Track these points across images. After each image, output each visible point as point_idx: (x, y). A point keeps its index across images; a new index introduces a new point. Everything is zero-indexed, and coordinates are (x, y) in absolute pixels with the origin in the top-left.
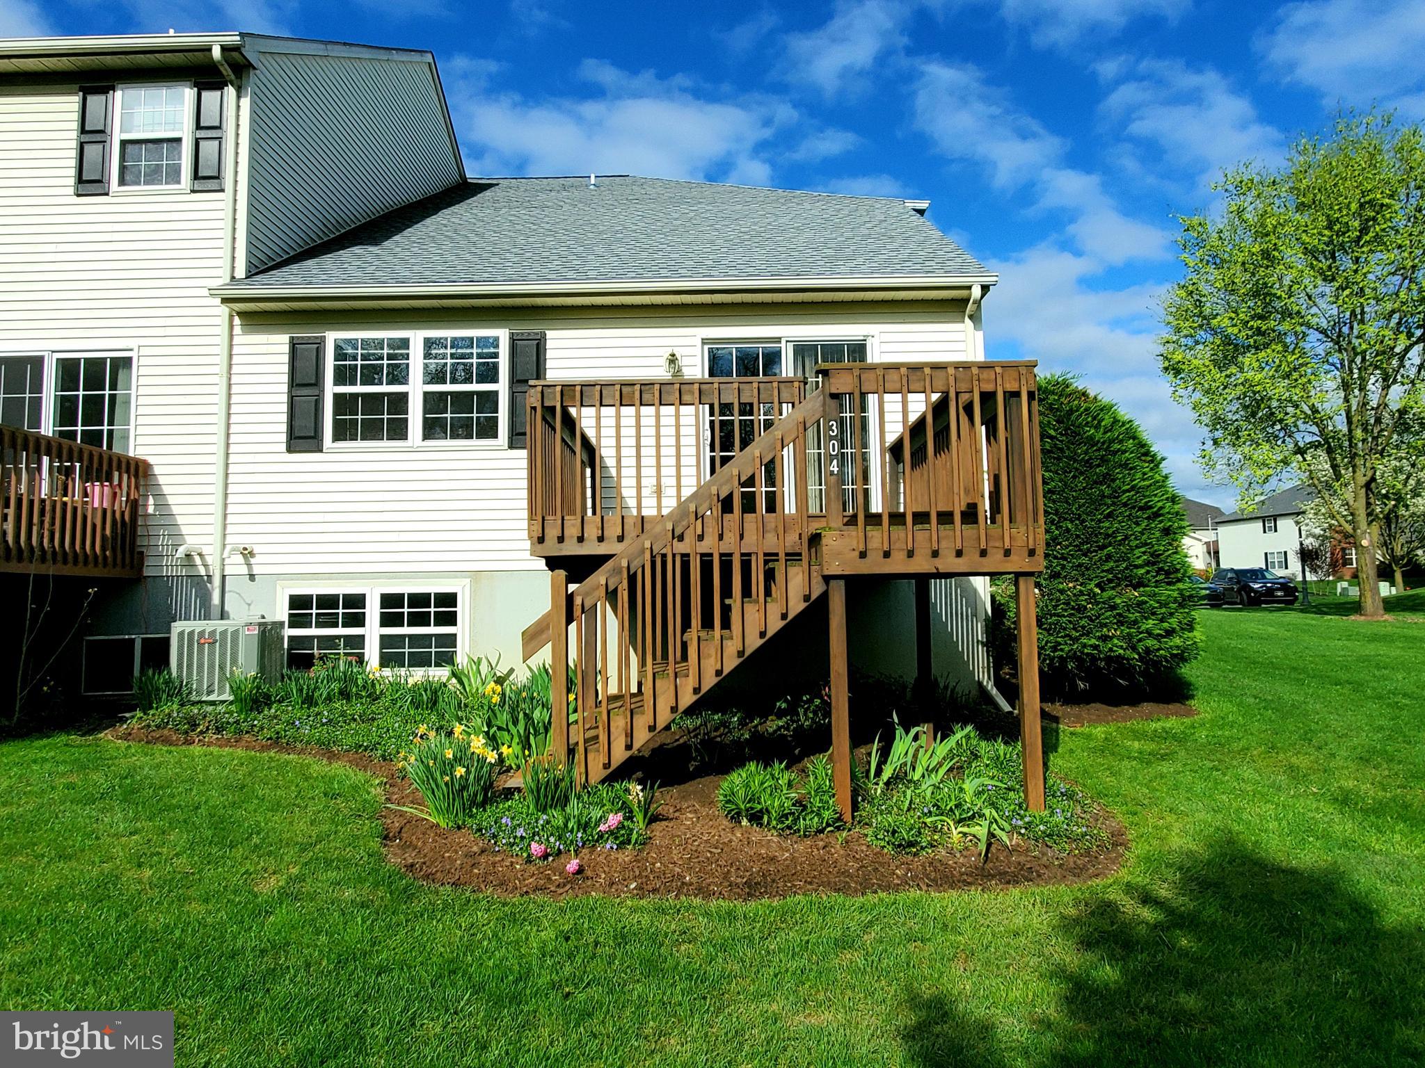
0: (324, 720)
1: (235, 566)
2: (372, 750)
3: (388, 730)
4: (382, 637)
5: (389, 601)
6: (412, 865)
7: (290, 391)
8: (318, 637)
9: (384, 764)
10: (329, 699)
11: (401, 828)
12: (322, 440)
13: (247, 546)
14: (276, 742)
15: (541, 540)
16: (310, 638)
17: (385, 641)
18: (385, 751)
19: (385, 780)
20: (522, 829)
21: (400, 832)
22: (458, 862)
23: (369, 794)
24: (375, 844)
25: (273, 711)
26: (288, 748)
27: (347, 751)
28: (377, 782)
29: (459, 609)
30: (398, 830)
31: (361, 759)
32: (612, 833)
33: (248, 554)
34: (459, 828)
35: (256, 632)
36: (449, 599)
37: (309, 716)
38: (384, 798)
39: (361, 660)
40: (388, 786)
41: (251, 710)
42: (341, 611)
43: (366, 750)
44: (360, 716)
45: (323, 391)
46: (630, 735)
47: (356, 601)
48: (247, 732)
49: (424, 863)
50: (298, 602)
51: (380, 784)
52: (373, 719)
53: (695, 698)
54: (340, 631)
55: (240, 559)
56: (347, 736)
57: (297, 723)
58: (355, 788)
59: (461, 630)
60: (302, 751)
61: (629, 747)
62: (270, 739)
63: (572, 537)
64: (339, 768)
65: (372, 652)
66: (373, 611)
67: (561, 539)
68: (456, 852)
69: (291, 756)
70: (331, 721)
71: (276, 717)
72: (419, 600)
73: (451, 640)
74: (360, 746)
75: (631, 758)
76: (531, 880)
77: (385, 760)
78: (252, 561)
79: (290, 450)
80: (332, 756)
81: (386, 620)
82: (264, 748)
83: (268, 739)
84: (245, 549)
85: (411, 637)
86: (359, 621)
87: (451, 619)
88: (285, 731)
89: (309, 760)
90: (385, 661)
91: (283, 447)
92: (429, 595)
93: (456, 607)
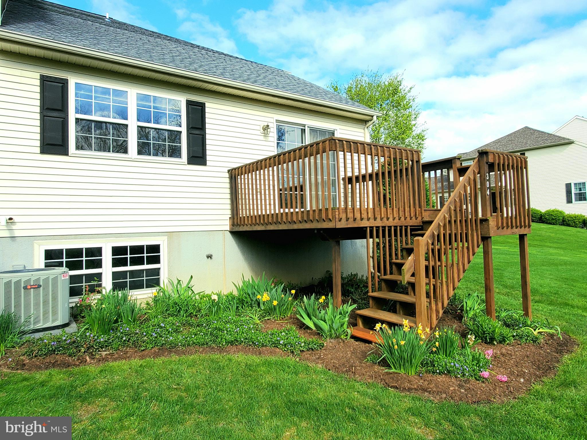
4: (114, 273)
5: (117, 251)
7: (41, 113)
12: (68, 148)
17: (115, 275)
29: (161, 254)
36: (155, 248)
42: (84, 259)
45: (68, 116)
47: (98, 251)
50: (50, 254)
54: (85, 271)
59: (163, 266)
65: (107, 283)
66: (107, 257)
72: (137, 249)
73: (157, 272)
79: (43, 152)
81: (116, 263)
84: (11, 219)
85: (131, 272)
86: (98, 264)
87: (156, 260)
90: (116, 287)
91: (38, 150)
92: (143, 247)
93: (159, 253)
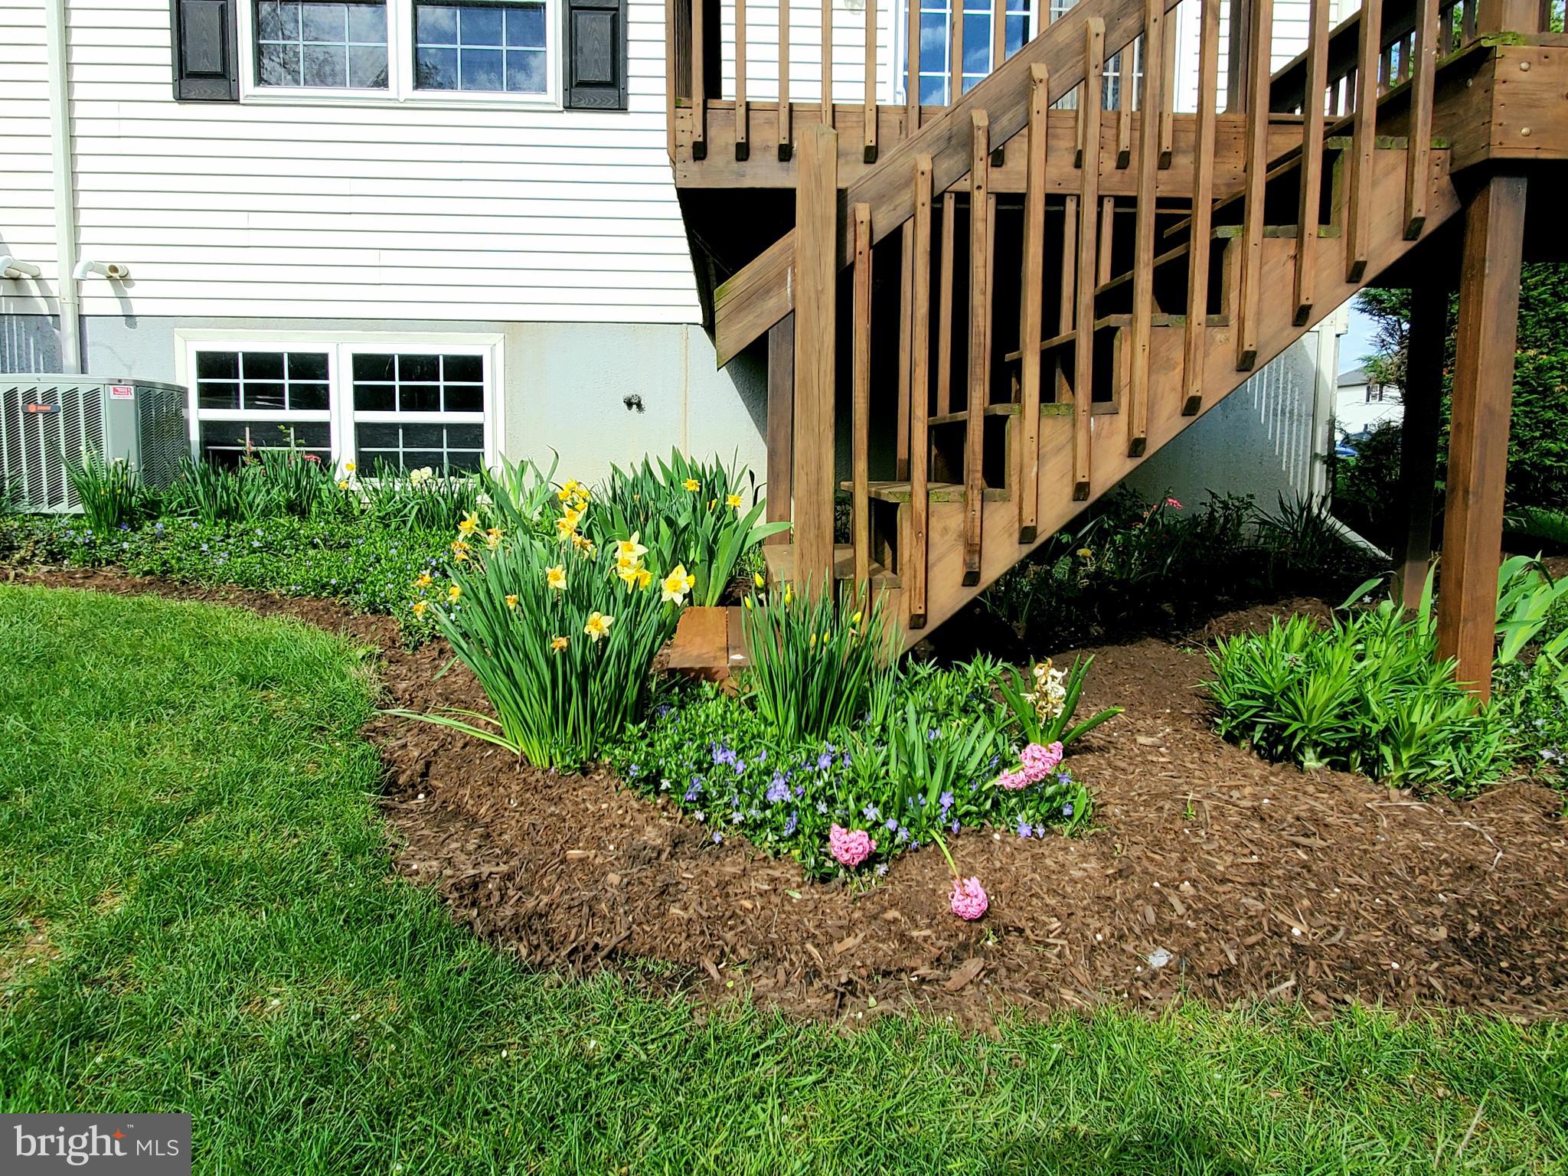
0: (256, 544)
1: (100, 299)
2: (348, 593)
3: (378, 561)
4: (359, 427)
5: (366, 366)
6: (476, 884)
8: (251, 424)
9: (372, 618)
10: (266, 513)
11: (428, 765)
12: (237, 82)
13: (117, 265)
14: (162, 579)
15: (700, 151)
16: (238, 426)
17: (365, 434)
18: (374, 594)
19: (378, 651)
20: (780, 785)
21: (424, 774)
22: (614, 878)
23: (343, 678)
24: (360, 809)
25: (159, 526)
26: (186, 588)
27: (297, 595)
28: (361, 652)
29: (486, 384)
30: (419, 767)
31: (326, 610)
32: (1029, 792)
33: (117, 277)
34: (585, 771)
35: (132, 397)
36: (469, 367)
37: (228, 537)
38: (378, 688)
39: (325, 461)
40: (384, 663)
41: (119, 524)
42: (287, 382)
43: (335, 593)
44: (325, 541)
46: (974, 548)
47: (312, 366)
48: (109, 563)
49: (509, 877)
50: (212, 364)
51: (368, 658)
52: (347, 545)
53: (1131, 465)
54: (288, 415)
55: (107, 288)
56: (298, 570)
57: (205, 547)
58: (312, 665)
59: (491, 417)
60: (210, 595)
61: (971, 578)
62: (150, 572)
63: (767, 148)
64: (278, 626)
65: (343, 448)
66: (341, 383)
67: (743, 152)
68: (599, 844)
69: (185, 604)
70: (268, 546)
71: (164, 537)
72: (417, 366)
73: (474, 435)
74: (324, 587)
75: (974, 603)
76: (850, 942)
77: (375, 611)
78: (130, 292)
79: (180, 98)
80: (267, 604)
81: (365, 399)
82: (138, 589)
83: (146, 573)
84: (114, 269)
85: (407, 427)
86: (318, 398)
87: (472, 400)
88: (179, 559)
89: (221, 610)
90: (365, 466)
91: (169, 92)
92: (435, 359)
93: (481, 381)
